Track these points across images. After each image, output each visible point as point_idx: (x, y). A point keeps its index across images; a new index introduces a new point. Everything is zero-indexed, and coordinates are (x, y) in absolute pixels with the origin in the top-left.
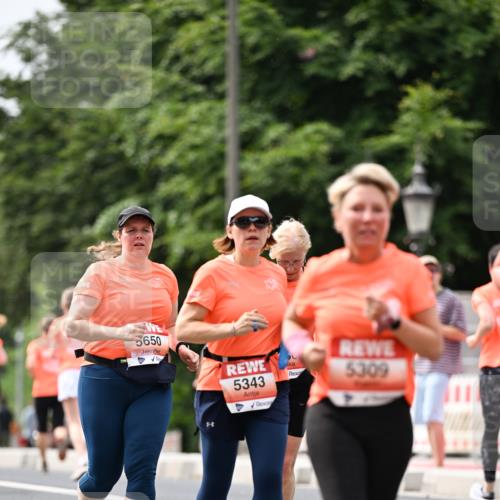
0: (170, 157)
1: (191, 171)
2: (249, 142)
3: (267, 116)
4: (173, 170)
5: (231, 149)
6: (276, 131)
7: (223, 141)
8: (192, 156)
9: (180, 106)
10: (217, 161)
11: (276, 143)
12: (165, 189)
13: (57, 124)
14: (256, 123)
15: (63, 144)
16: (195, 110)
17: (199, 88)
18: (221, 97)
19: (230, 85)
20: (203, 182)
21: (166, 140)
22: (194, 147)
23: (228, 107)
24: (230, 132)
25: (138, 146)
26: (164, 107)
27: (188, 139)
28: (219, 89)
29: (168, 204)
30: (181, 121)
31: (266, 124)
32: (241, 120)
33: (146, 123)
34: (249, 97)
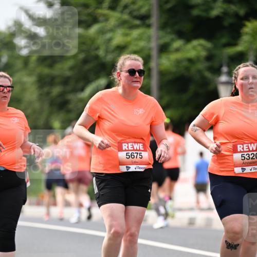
3: (173, 36)
5: (154, 53)
6: (178, 44)
7: (150, 49)
9: (127, 31)
11: (177, 50)
16: (135, 33)
17: (137, 22)
18: (149, 26)
19: (154, 20)
21: (121, 49)
23: (153, 32)
24: (154, 45)
25: (107, 52)
26: (120, 32)
27: (133, 48)
28: (147, 22)
30: (129, 39)
31: (173, 40)
32: (158, 38)
33: (110, 40)
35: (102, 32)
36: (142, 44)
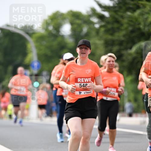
15: (122, 25)
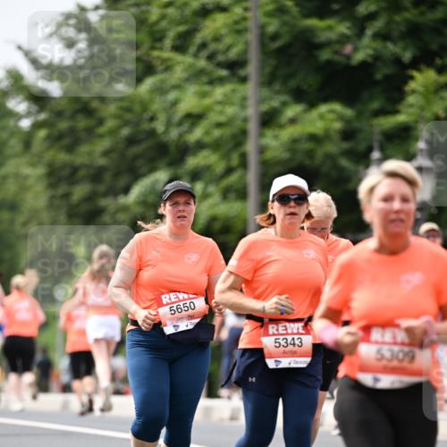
0: (197, 134)
1: (216, 146)
2: (269, 120)
3: (284, 98)
4: (200, 146)
5: (252, 127)
6: (292, 111)
7: (245, 120)
8: (217, 133)
9: (207, 88)
10: (240, 137)
11: (293, 121)
12: (192, 162)
13: (95, 104)
14: (275, 103)
15: (101, 122)
16: (219, 92)
17: (224, 73)
18: (244, 80)
19: (252, 69)
20: (226, 156)
21: (194, 118)
22: (219, 125)
23: (250, 89)
24: (251, 111)
25: (169, 124)
26: (192, 89)
27: (214, 117)
28: (242, 73)
29: (195, 176)
30: (207, 101)
31: (285, 104)
32: (261, 101)
33: (175, 103)
34: (269, 81)
35: (160, 90)
36: (230, 110)
